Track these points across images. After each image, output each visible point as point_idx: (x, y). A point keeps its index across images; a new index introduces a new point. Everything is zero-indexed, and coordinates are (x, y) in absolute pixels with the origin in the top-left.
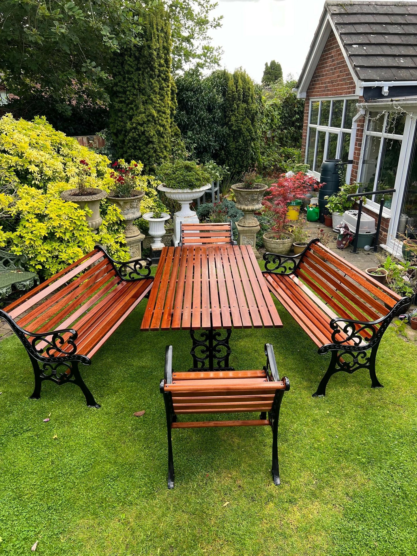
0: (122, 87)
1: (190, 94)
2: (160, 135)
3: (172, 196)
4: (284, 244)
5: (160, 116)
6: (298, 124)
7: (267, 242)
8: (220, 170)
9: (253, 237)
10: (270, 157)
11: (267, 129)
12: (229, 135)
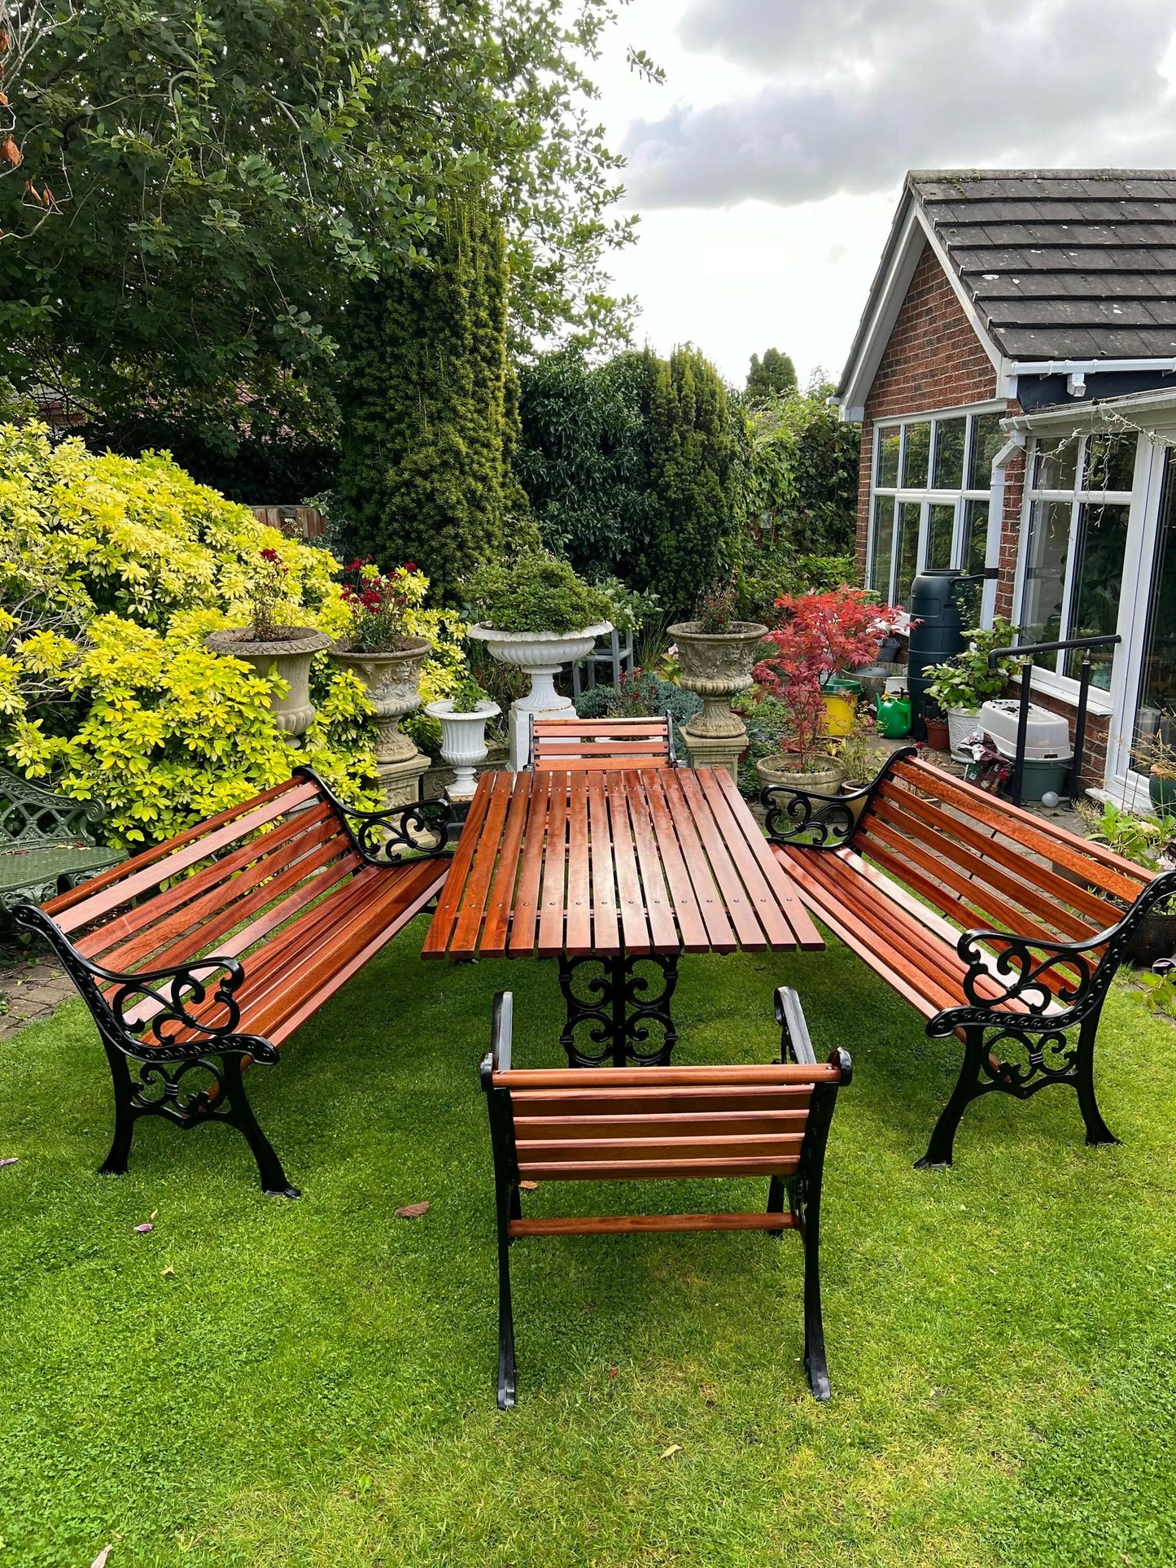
0: (375, 378)
1: (554, 404)
2: (475, 502)
3: (506, 652)
4: (816, 784)
5: (476, 453)
6: (845, 495)
7: (770, 778)
8: (636, 601)
9: (728, 766)
10: (768, 579)
11: (759, 508)
12: (659, 514)
